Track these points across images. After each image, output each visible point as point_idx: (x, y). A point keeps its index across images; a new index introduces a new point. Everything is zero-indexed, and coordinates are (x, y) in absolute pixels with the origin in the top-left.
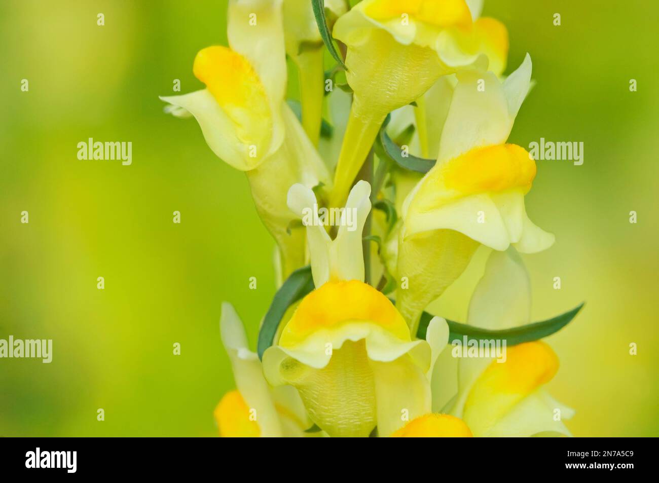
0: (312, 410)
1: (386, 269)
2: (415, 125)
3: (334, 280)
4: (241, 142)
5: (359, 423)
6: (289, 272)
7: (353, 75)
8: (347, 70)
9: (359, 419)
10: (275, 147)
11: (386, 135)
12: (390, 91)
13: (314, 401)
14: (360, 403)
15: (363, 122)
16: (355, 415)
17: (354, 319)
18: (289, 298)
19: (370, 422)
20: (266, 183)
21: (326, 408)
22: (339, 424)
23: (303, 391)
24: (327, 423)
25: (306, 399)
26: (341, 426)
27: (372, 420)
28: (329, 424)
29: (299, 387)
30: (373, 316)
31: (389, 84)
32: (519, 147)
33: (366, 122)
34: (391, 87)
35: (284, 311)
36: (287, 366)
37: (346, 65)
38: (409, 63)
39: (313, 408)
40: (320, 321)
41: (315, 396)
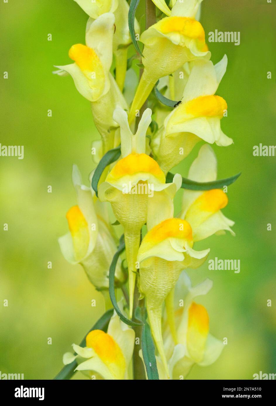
0: (117, 214)
1: (153, 151)
2: (168, 86)
3: (133, 153)
4: (91, 88)
5: (138, 221)
6: (106, 151)
7: (146, 59)
8: (143, 57)
9: (138, 219)
10: (106, 92)
11: (157, 90)
12: (163, 68)
13: (118, 209)
14: (140, 212)
15: (147, 82)
16: (137, 218)
17: (143, 171)
18: (106, 163)
19: (144, 221)
20: (100, 108)
21: (124, 213)
22: (129, 221)
23: (114, 205)
24: (123, 221)
25: (115, 209)
26: (130, 222)
27: (144, 220)
28: (125, 221)
29: (112, 203)
30: (151, 170)
31: (162, 65)
32: (220, 97)
33: (149, 82)
34: (163, 66)
35: (104, 169)
36: (107, 193)
37: (143, 54)
38: (172, 55)
39: (118, 213)
40: (127, 171)
41: (119, 207)
